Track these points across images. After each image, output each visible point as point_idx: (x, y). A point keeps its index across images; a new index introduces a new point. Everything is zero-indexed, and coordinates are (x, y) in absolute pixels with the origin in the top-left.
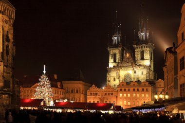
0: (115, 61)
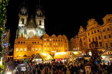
0: (23, 23)
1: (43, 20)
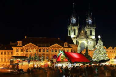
0: (75, 34)
1: (94, 30)
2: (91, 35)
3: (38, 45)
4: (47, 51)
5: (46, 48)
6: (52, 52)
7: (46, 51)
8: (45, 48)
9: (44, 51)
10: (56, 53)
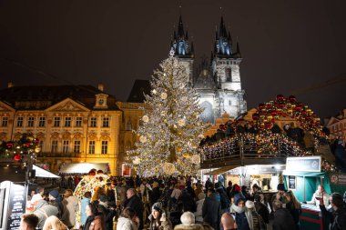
2: (229, 80)
3: (17, 104)
4: (42, 124)
5: (37, 115)
6: (55, 126)
7: (36, 123)
8: (37, 113)
9: (31, 124)
10: (69, 129)
